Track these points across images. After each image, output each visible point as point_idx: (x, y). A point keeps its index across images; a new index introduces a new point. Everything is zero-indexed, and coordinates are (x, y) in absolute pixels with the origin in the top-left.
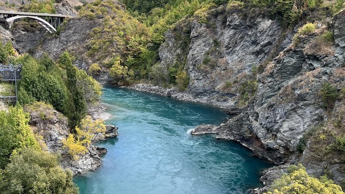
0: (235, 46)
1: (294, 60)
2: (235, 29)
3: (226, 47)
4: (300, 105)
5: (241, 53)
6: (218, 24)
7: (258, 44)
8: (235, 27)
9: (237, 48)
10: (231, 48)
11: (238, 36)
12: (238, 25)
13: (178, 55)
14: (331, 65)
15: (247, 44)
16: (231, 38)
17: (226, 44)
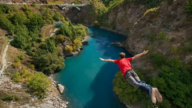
0: (132, 15)
1: (144, 22)
2: (133, 9)
3: (129, 15)
4: (142, 39)
5: (133, 17)
6: (127, 7)
7: (139, 14)
8: (133, 8)
9: (132, 16)
10: (130, 15)
11: (133, 11)
12: (133, 7)
13: (114, 17)
14: (156, 25)
15: (136, 14)
16: (131, 12)
17: (129, 14)
